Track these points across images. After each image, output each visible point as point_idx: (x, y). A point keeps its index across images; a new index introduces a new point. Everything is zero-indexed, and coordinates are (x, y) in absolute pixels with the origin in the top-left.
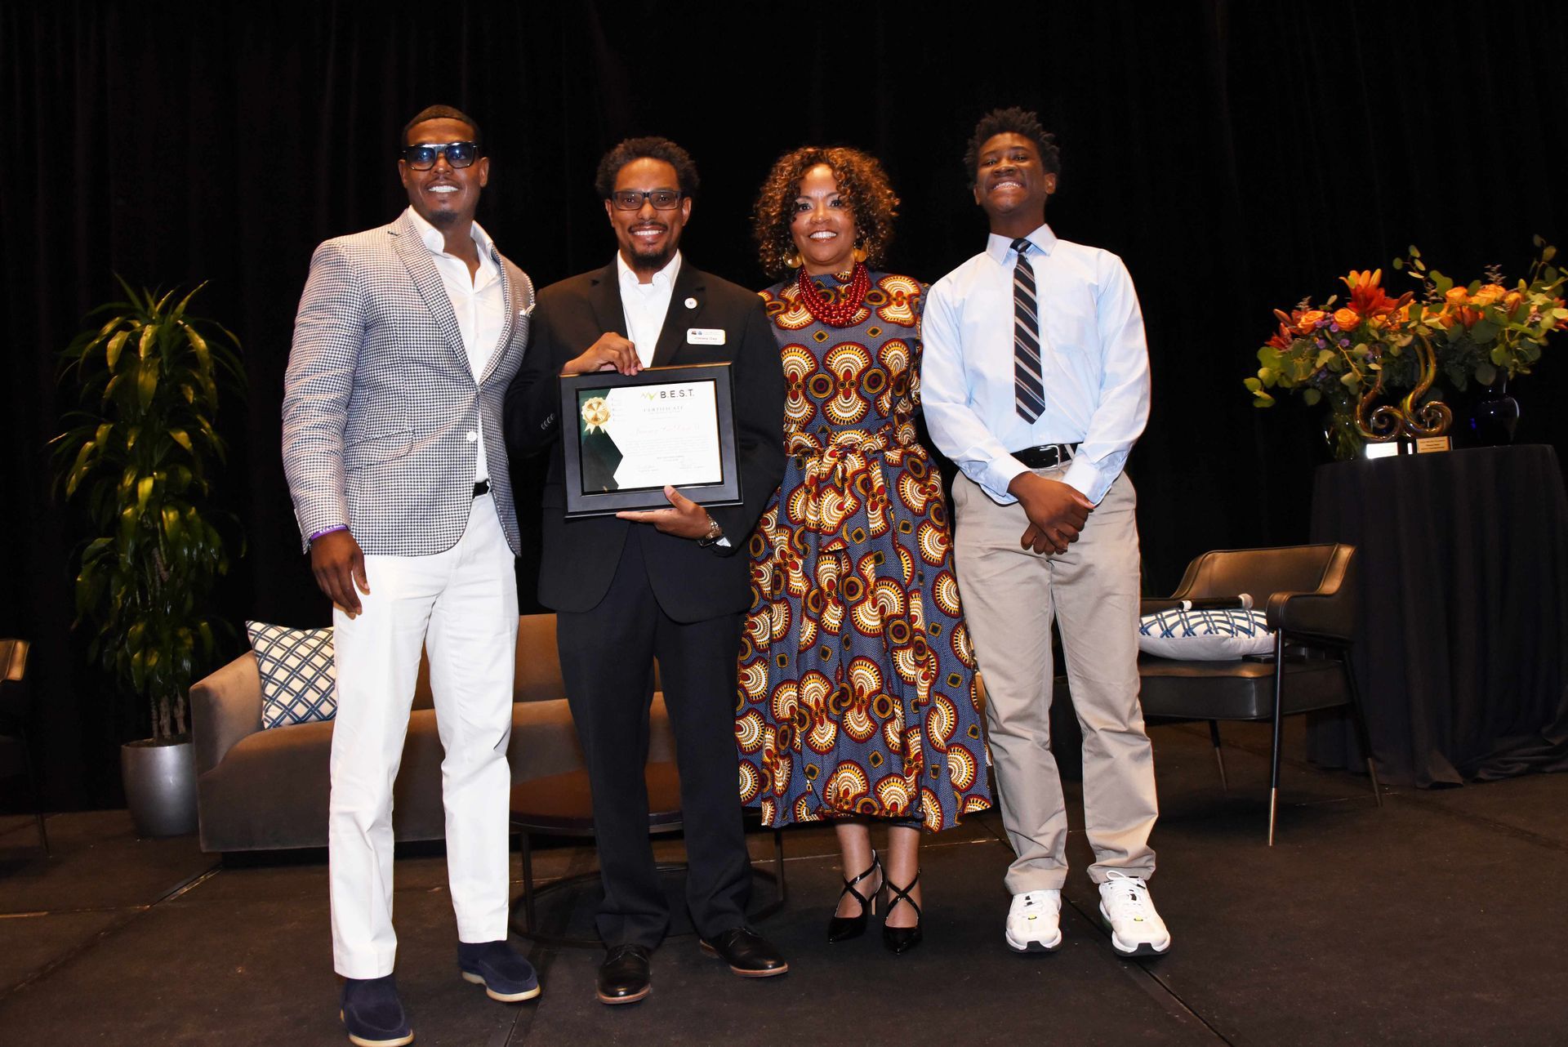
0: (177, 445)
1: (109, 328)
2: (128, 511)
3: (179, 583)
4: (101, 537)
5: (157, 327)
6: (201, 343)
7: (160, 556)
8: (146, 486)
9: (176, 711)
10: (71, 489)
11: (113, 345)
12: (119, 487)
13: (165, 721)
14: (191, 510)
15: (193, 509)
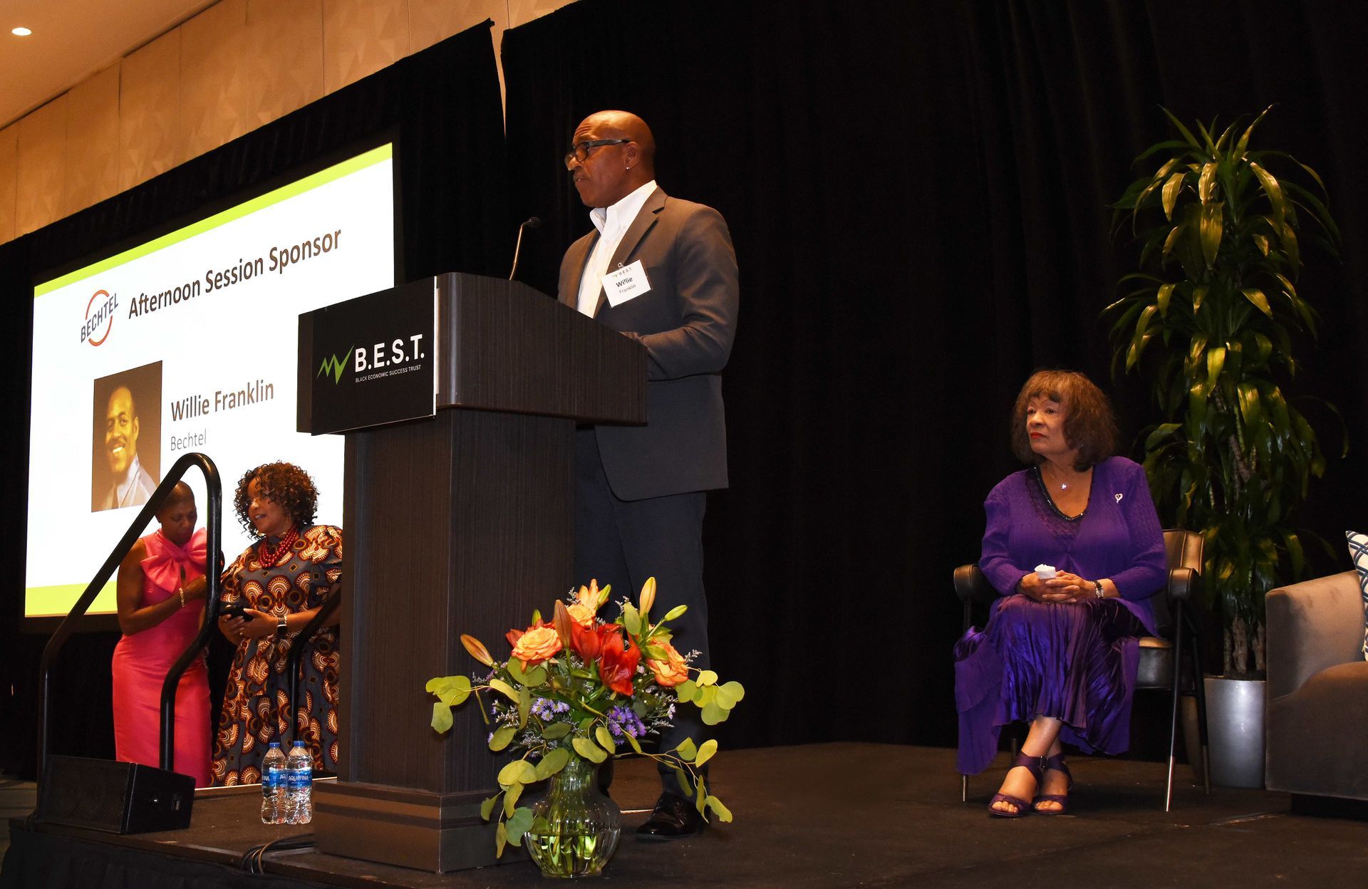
0: (1256, 310)
1: (1162, 172)
2: (1197, 389)
3: (1263, 484)
4: (1167, 421)
5: (1216, 165)
6: (1273, 181)
7: (1237, 444)
8: (1217, 358)
9: (1255, 641)
10: (1130, 361)
11: (1168, 189)
12: (1186, 361)
13: (1241, 652)
14: (1274, 390)
15: (1277, 389)
